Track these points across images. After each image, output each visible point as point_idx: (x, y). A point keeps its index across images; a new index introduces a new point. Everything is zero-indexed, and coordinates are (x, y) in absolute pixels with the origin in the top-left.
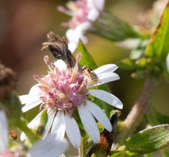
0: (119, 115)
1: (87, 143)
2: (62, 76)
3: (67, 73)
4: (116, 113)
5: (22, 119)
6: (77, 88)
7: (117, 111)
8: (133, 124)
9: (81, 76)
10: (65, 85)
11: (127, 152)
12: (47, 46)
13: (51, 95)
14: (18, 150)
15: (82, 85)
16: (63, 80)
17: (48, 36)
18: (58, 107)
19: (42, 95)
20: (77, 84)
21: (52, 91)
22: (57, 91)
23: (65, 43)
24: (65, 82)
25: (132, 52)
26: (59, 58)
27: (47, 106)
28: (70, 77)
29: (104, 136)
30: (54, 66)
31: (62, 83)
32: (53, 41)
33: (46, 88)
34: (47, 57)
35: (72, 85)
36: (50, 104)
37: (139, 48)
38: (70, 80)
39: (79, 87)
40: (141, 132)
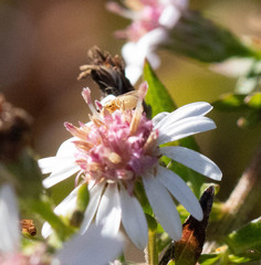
0: (216, 192)
1: (160, 241)
2: (115, 123)
3: (123, 119)
4: (211, 188)
5: (45, 198)
6: (141, 144)
7: (212, 184)
8: (241, 208)
9: (148, 123)
10: (120, 139)
11: (231, 256)
12: (89, 72)
13: (95, 156)
14: (37, 253)
15: (149, 140)
16: (116, 130)
17: (90, 53)
18: (107, 179)
19: (79, 158)
20: (140, 137)
21: (97, 149)
22: (106, 150)
23: (121, 65)
24: (119, 134)
25: (239, 82)
26: (109, 92)
27: (88, 176)
28: (128, 125)
29: (190, 228)
30: (100, 106)
31: (114, 135)
32: (99, 63)
33: (86, 145)
34: (87, 90)
35: (132, 140)
36: (94, 173)
37: (252, 75)
38: (129, 130)
39: (144, 143)
40: (255, 221)
